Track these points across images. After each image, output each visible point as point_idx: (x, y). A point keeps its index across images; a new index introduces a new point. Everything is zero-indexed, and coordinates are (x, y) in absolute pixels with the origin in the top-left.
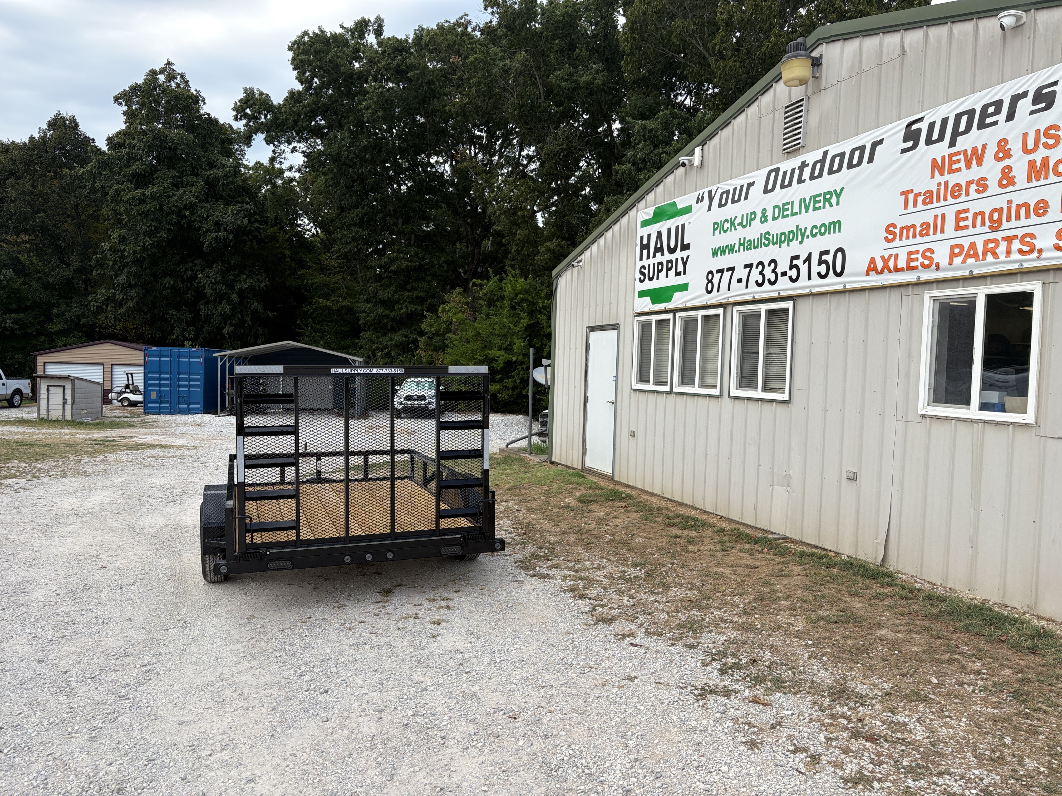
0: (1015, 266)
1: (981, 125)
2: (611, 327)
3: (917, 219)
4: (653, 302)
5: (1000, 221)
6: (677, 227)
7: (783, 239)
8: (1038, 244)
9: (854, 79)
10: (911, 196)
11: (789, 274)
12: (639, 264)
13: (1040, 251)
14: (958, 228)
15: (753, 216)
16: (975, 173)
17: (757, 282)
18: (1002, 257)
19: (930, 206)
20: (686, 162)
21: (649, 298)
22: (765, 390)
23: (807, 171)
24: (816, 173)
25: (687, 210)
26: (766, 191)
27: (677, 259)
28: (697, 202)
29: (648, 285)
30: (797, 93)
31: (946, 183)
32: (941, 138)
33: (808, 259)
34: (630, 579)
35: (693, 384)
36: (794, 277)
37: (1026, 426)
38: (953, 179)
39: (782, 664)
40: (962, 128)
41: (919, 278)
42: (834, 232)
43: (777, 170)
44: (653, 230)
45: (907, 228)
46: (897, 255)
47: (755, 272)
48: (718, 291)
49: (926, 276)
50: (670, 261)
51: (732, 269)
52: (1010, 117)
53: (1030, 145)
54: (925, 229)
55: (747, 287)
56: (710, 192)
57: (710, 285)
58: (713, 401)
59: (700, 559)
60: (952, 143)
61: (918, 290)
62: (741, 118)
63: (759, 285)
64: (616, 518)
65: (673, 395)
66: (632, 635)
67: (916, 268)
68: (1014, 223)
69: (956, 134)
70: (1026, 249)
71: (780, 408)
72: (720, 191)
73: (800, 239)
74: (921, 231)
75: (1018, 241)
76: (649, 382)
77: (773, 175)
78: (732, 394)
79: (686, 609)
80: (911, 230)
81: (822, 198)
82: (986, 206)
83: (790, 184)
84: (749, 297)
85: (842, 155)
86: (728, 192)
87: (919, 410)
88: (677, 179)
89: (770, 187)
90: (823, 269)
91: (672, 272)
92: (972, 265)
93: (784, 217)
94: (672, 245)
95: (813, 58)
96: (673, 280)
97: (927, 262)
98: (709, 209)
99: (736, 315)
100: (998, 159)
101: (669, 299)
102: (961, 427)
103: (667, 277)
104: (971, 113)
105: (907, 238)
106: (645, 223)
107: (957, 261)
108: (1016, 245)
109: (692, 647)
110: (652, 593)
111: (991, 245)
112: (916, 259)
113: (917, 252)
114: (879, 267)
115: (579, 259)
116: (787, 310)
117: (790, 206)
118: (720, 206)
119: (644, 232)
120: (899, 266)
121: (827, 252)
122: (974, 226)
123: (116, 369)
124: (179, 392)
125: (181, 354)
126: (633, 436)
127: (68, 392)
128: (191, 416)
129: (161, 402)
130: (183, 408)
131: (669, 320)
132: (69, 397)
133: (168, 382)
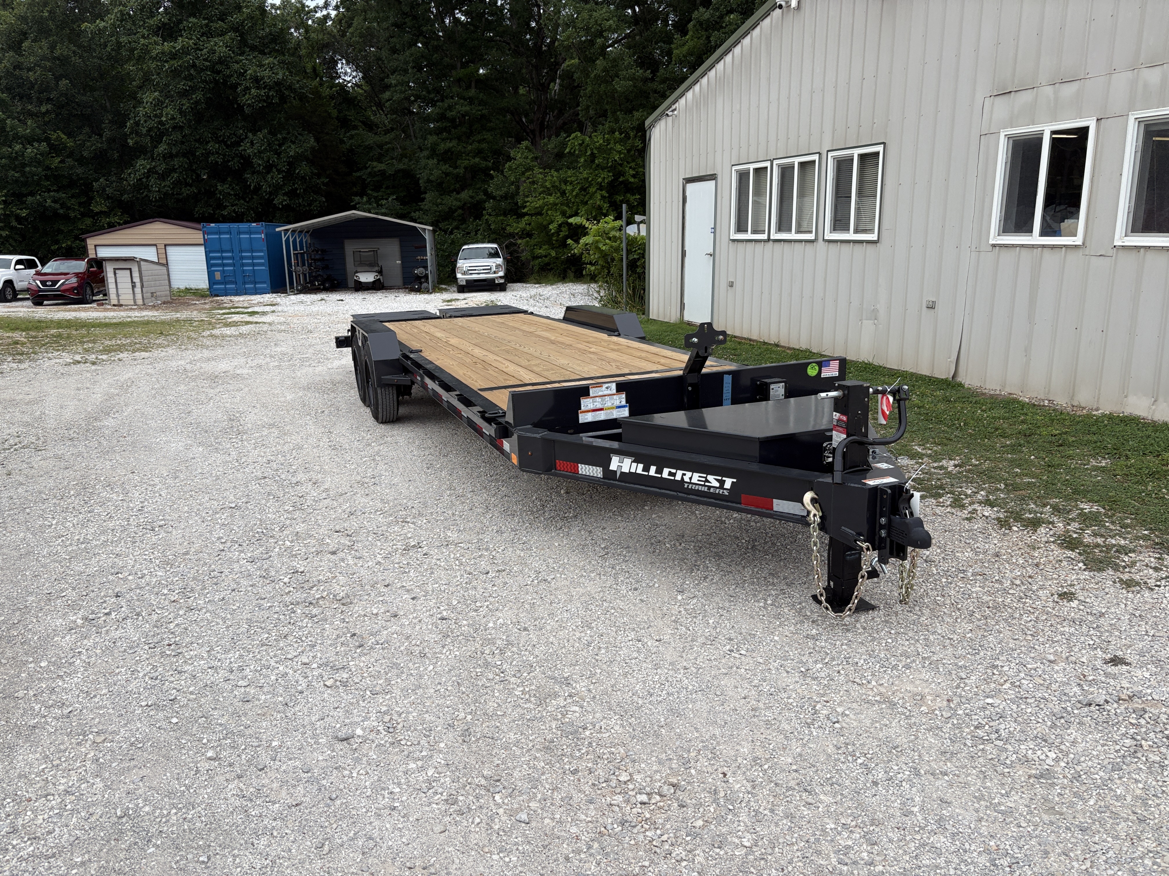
2: (708, 178)
20: (782, 3)
22: (856, 232)
35: (789, 230)
37: (1076, 247)
58: (809, 246)
65: (771, 242)
71: (870, 247)
76: (747, 231)
78: (826, 238)
87: (990, 240)
88: (774, 21)
99: (830, 162)
115: (674, 107)
116: (878, 154)
123: (170, 249)
124: (243, 271)
125: (241, 230)
126: (731, 286)
127: (136, 274)
128: (259, 296)
129: (225, 283)
130: (250, 288)
131: (766, 168)
132: (137, 280)
133: (231, 261)
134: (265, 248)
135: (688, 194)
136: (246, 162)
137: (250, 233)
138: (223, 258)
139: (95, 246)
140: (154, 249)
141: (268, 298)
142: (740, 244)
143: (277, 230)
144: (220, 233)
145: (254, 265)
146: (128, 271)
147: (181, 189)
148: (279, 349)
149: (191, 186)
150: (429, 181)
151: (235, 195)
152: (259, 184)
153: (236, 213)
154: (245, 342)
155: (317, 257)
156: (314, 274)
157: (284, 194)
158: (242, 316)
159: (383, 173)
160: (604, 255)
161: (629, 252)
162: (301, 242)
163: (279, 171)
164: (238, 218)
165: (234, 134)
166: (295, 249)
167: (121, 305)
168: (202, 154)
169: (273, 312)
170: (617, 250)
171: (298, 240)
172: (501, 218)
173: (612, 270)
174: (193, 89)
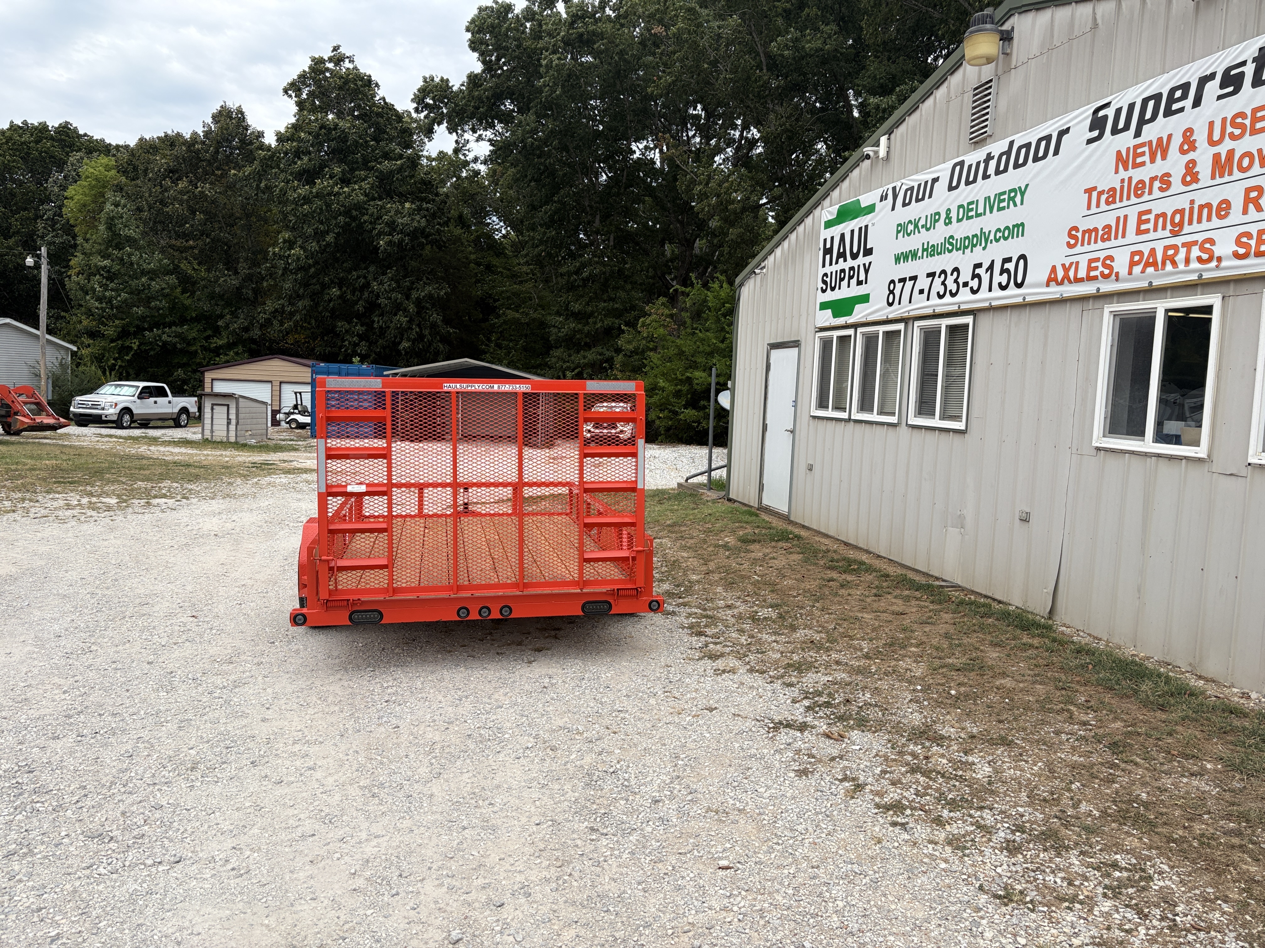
0: (1194, 277)
1: (1169, 113)
2: (792, 344)
3: (1099, 222)
4: (835, 315)
5: (1181, 224)
6: (860, 229)
7: (966, 244)
8: (1218, 251)
9: (1045, 56)
10: (1095, 194)
11: (970, 285)
12: (822, 271)
13: (1219, 259)
14: (1139, 232)
15: (937, 217)
16: (1159, 168)
17: (938, 293)
18: (1181, 266)
19: (1113, 206)
20: (871, 154)
21: (830, 311)
22: (942, 418)
23: (993, 164)
24: (1002, 168)
25: (871, 209)
26: (951, 188)
27: (859, 266)
28: (881, 201)
29: (830, 296)
30: (987, 72)
31: (1130, 179)
32: (1127, 127)
33: (991, 268)
34: (759, 620)
35: (871, 410)
36: (975, 288)
37: (1200, 460)
38: (1138, 175)
39: (876, 706)
40: (1148, 116)
41: (1098, 290)
42: (1018, 236)
43: (962, 163)
44: (836, 231)
45: (1089, 231)
46: (1077, 263)
47: (938, 281)
48: (899, 304)
49: (1107, 287)
50: (852, 268)
51: (914, 278)
52: (1197, 103)
53: (1216, 137)
54: (1107, 233)
55: (928, 299)
56: (894, 189)
57: (891, 296)
58: (891, 430)
59: (846, 603)
60: (1138, 134)
61: (1098, 304)
62: (930, 102)
63: (940, 297)
64: (774, 558)
65: (852, 423)
66: (733, 671)
67: (1095, 278)
68: (1195, 227)
69: (1142, 122)
70: (1205, 256)
71: (957, 438)
72: (904, 188)
73: (983, 245)
74: (1103, 235)
75: (1197, 247)
76: (827, 407)
77: (958, 168)
78: (910, 422)
79: (803, 650)
80: (1094, 234)
81: (1006, 197)
82: (1168, 206)
83: (975, 181)
84: (929, 311)
85: (1028, 146)
86: (912, 189)
87: (1094, 442)
88: (863, 173)
89: (954, 184)
90: (1004, 279)
91: (854, 281)
92: (1151, 275)
93: (969, 218)
94: (855, 250)
95: (1002, 32)
96: (855, 291)
97: (1106, 272)
98: (893, 209)
99: (917, 332)
100: (1183, 152)
101: (849, 313)
102: (1135, 460)
103: (849, 286)
104: (1157, 97)
105: (1089, 243)
106: (829, 224)
107: (1137, 269)
108: (1195, 252)
109: (791, 685)
110: (775, 633)
111: (1171, 252)
112: (1096, 268)
113: (1097, 260)
114: (1060, 277)
115: (763, 265)
116: (967, 326)
117: (974, 206)
118: (904, 205)
119: (826, 234)
120: (1079, 276)
121: (1009, 260)
122: (1155, 230)
123: (285, 387)
125: (350, 372)
126: (811, 470)
127: (233, 411)
131: (850, 336)
132: (233, 417)
135: (772, 361)
139: (213, 380)
140: (269, 387)
142: (820, 422)
143: (385, 373)
144: (329, 373)
146: (226, 408)
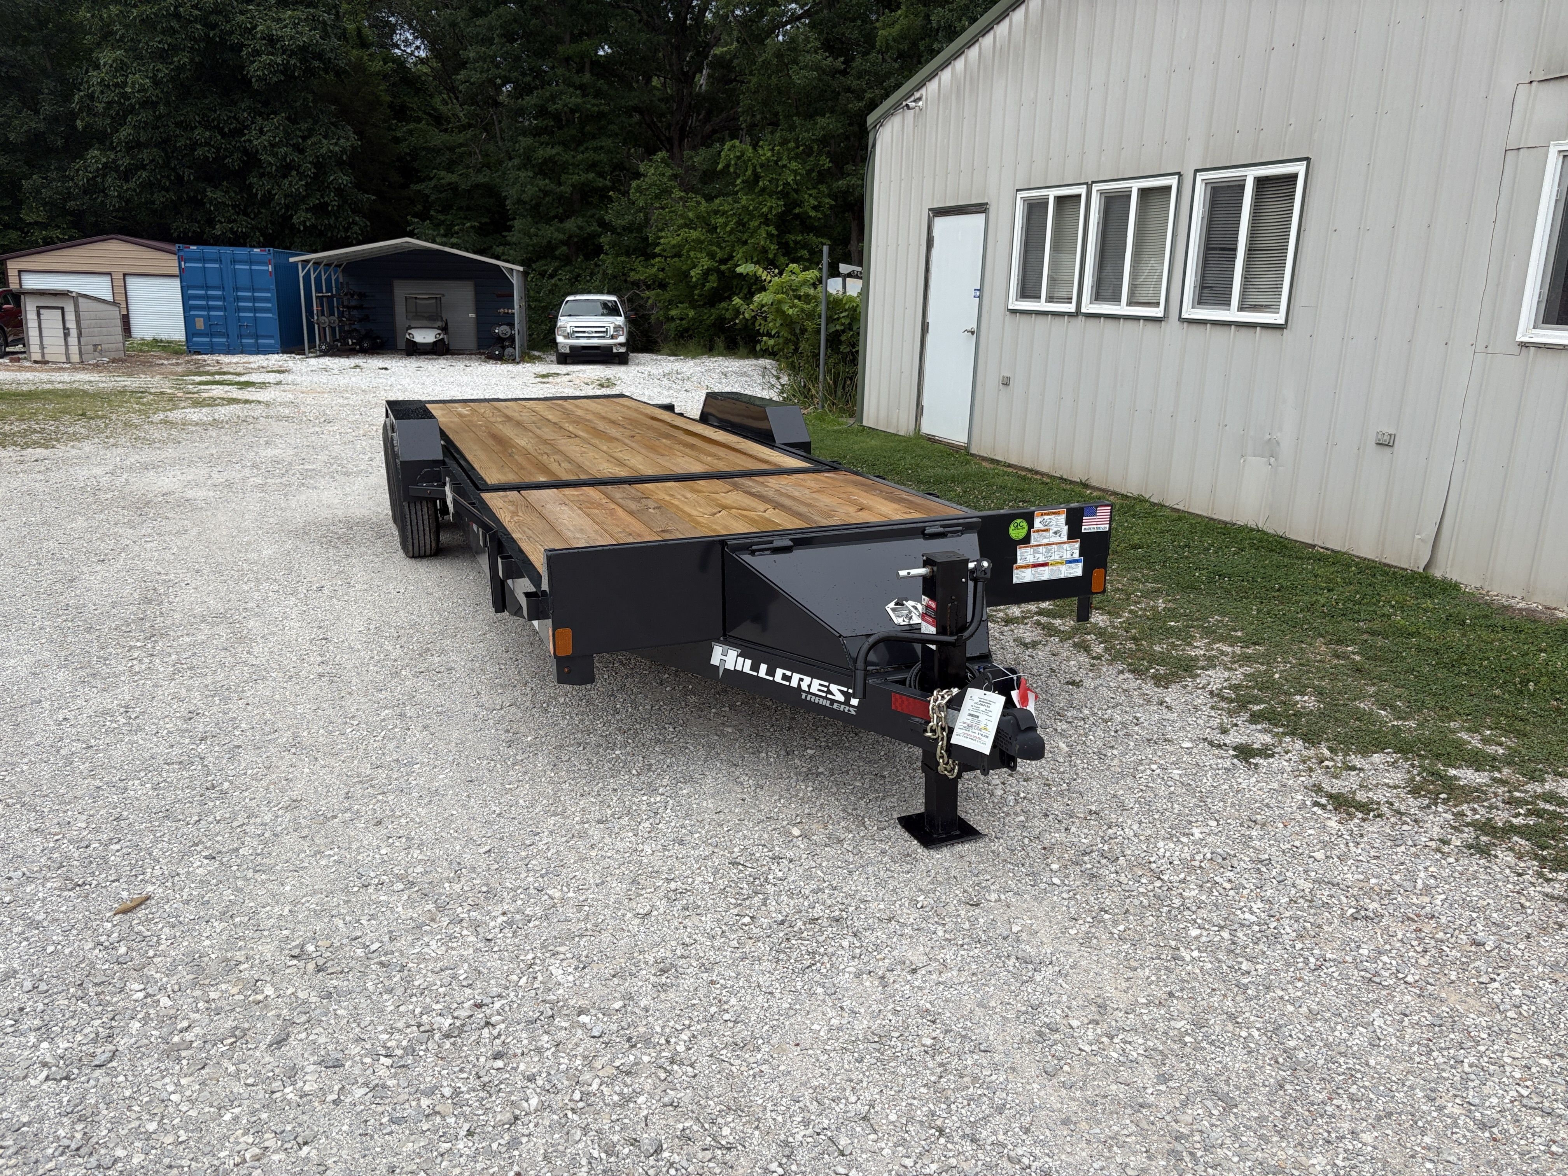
2: (973, 209)
22: (1243, 308)
35: (1117, 299)
58: (1150, 327)
65: (1082, 318)
71: (1267, 336)
76: (1039, 297)
78: (1185, 316)
87: (1517, 335)
99: (1200, 185)
115: (917, 95)
116: (1294, 177)
123: (131, 281)
124: (239, 319)
125: (237, 258)
126: (1006, 384)
127: (70, 317)
128: (262, 357)
129: (212, 335)
130: (249, 345)
131: (1079, 196)
132: (72, 325)
133: (221, 303)
134: (273, 287)
135: (936, 233)
136: (251, 160)
137: (251, 263)
138: (208, 298)
139: (20, 272)
140: (107, 280)
141: (275, 360)
142: (1024, 319)
143: (292, 260)
144: (204, 260)
145: (255, 310)
146: (59, 312)
147: (152, 194)
148: (270, 452)
149: (167, 190)
150: (519, 201)
151: (234, 207)
152: (269, 192)
153: (234, 233)
154: (219, 436)
155: (353, 303)
156: (347, 328)
157: (307, 210)
158: (227, 388)
159: (453, 187)
160: (789, 323)
161: (830, 320)
162: (328, 280)
163: (302, 176)
164: (239, 240)
165: (234, 118)
166: (319, 289)
167: (47, 362)
168: (186, 145)
169: (279, 383)
170: (811, 315)
171: (323, 278)
172: (623, 258)
173: (803, 346)
174: (175, 49)
